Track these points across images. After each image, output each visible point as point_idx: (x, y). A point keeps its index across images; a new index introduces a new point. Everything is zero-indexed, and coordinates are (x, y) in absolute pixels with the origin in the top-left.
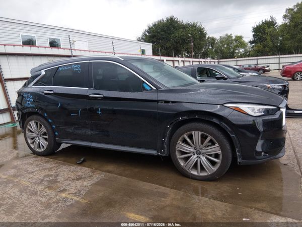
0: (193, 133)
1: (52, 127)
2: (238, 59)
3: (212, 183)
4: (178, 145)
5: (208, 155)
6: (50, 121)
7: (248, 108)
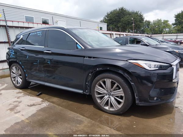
0: (106, 80)
1: (24, 71)
2: (164, 35)
3: (117, 117)
4: (96, 88)
5: (116, 96)
6: (23, 67)
7: (145, 64)
